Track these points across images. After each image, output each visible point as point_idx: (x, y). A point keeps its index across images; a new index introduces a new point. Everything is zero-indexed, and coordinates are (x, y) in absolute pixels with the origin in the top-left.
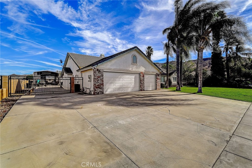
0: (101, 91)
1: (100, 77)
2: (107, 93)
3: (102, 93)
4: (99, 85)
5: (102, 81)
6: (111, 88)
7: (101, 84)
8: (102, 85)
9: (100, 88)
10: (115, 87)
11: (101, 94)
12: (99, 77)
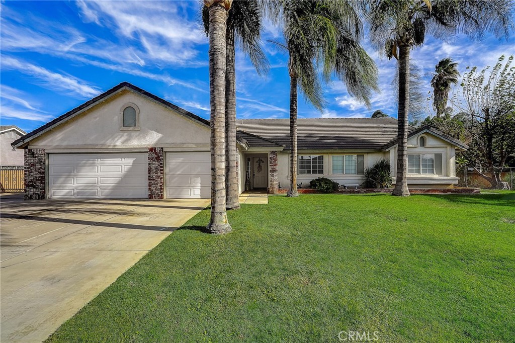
0: (36, 193)
1: (35, 166)
2: (55, 197)
3: (43, 196)
4: (32, 182)
5: (39, 172)
6: (67, 188)
7: (37, 180)
8: (39, 180)
9: (34, 187)
10: (76, 185)
11: (36, 199)
12: (32, 165)
